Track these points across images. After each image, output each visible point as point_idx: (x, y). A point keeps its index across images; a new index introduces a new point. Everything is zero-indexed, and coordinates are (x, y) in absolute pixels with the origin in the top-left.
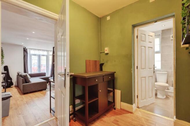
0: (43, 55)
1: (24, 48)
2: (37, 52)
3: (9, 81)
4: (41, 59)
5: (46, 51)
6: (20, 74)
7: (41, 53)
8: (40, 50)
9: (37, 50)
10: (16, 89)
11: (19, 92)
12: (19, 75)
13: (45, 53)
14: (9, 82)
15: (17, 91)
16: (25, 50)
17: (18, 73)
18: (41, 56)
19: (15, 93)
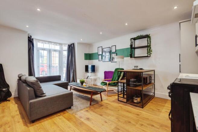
0: (55, 51)
1: (29, 37)
2: (47, 46)
3: (4, 89)
4: (53, 56)
5: (58, 44)
6: (23, 78)
7: (52, 47)
8: (50, 42)
9: (47, 43)
10: (16, 105)
11: (21, 113)
12: (21, 80)
13: (58, 48)
14: (3, 91)
15: (18, 113)
16: (30, 41)
17: (20, 76)
18: (53, 52)
19: (13, 117)
